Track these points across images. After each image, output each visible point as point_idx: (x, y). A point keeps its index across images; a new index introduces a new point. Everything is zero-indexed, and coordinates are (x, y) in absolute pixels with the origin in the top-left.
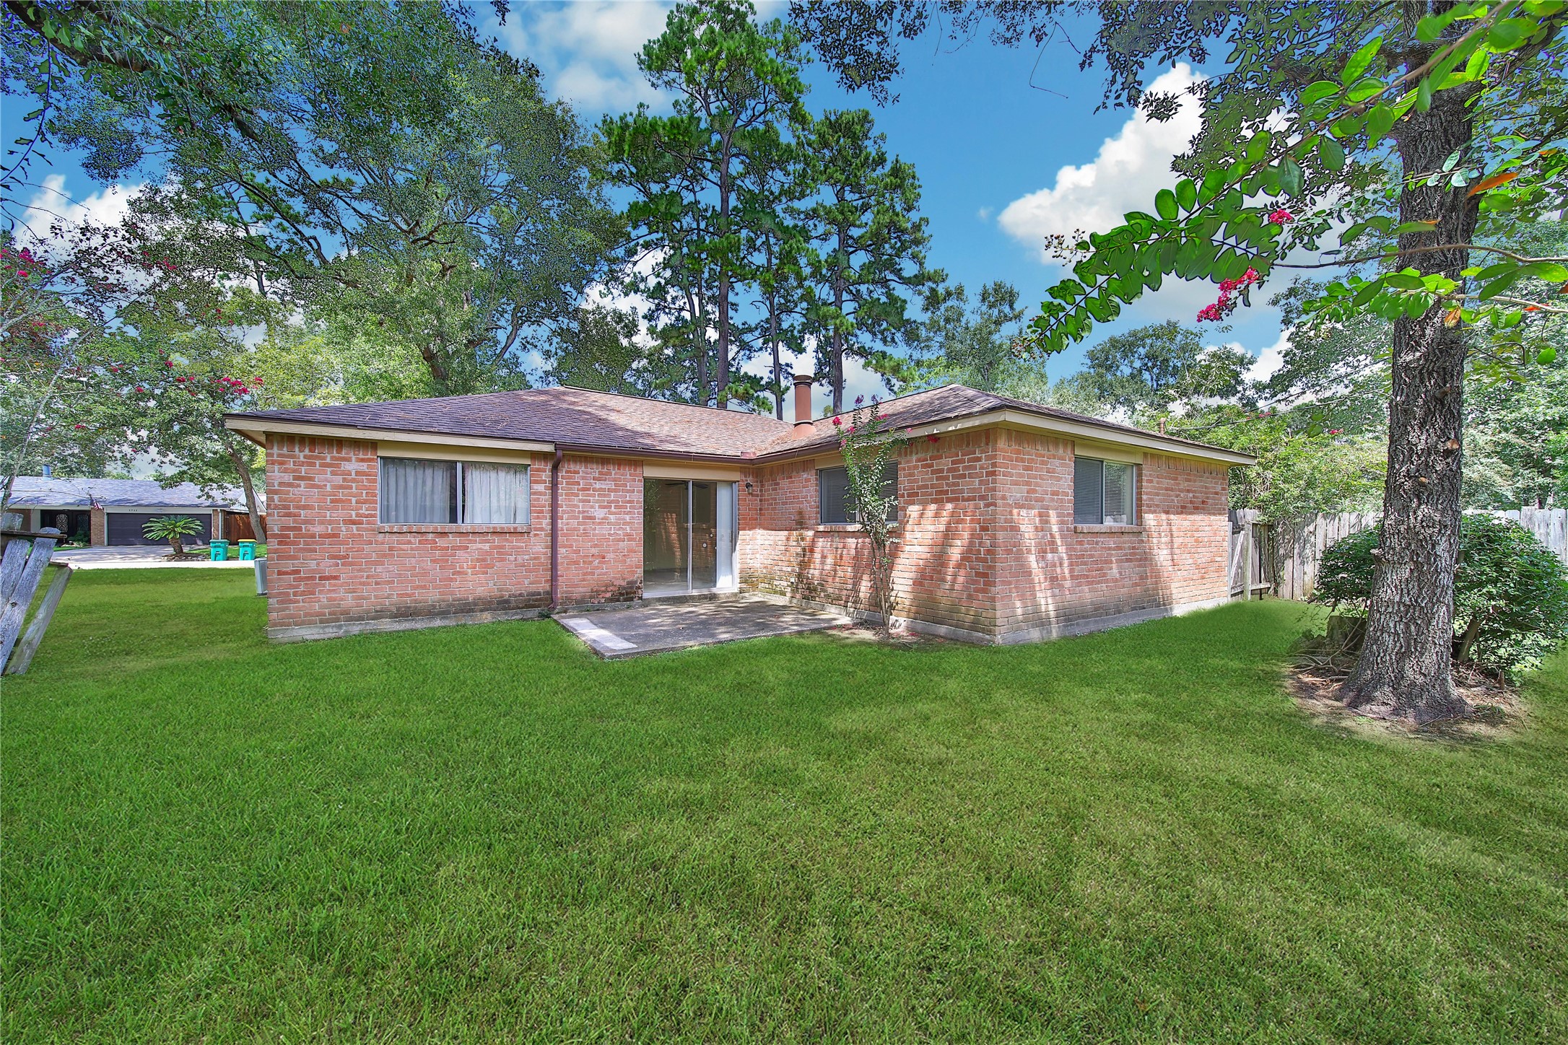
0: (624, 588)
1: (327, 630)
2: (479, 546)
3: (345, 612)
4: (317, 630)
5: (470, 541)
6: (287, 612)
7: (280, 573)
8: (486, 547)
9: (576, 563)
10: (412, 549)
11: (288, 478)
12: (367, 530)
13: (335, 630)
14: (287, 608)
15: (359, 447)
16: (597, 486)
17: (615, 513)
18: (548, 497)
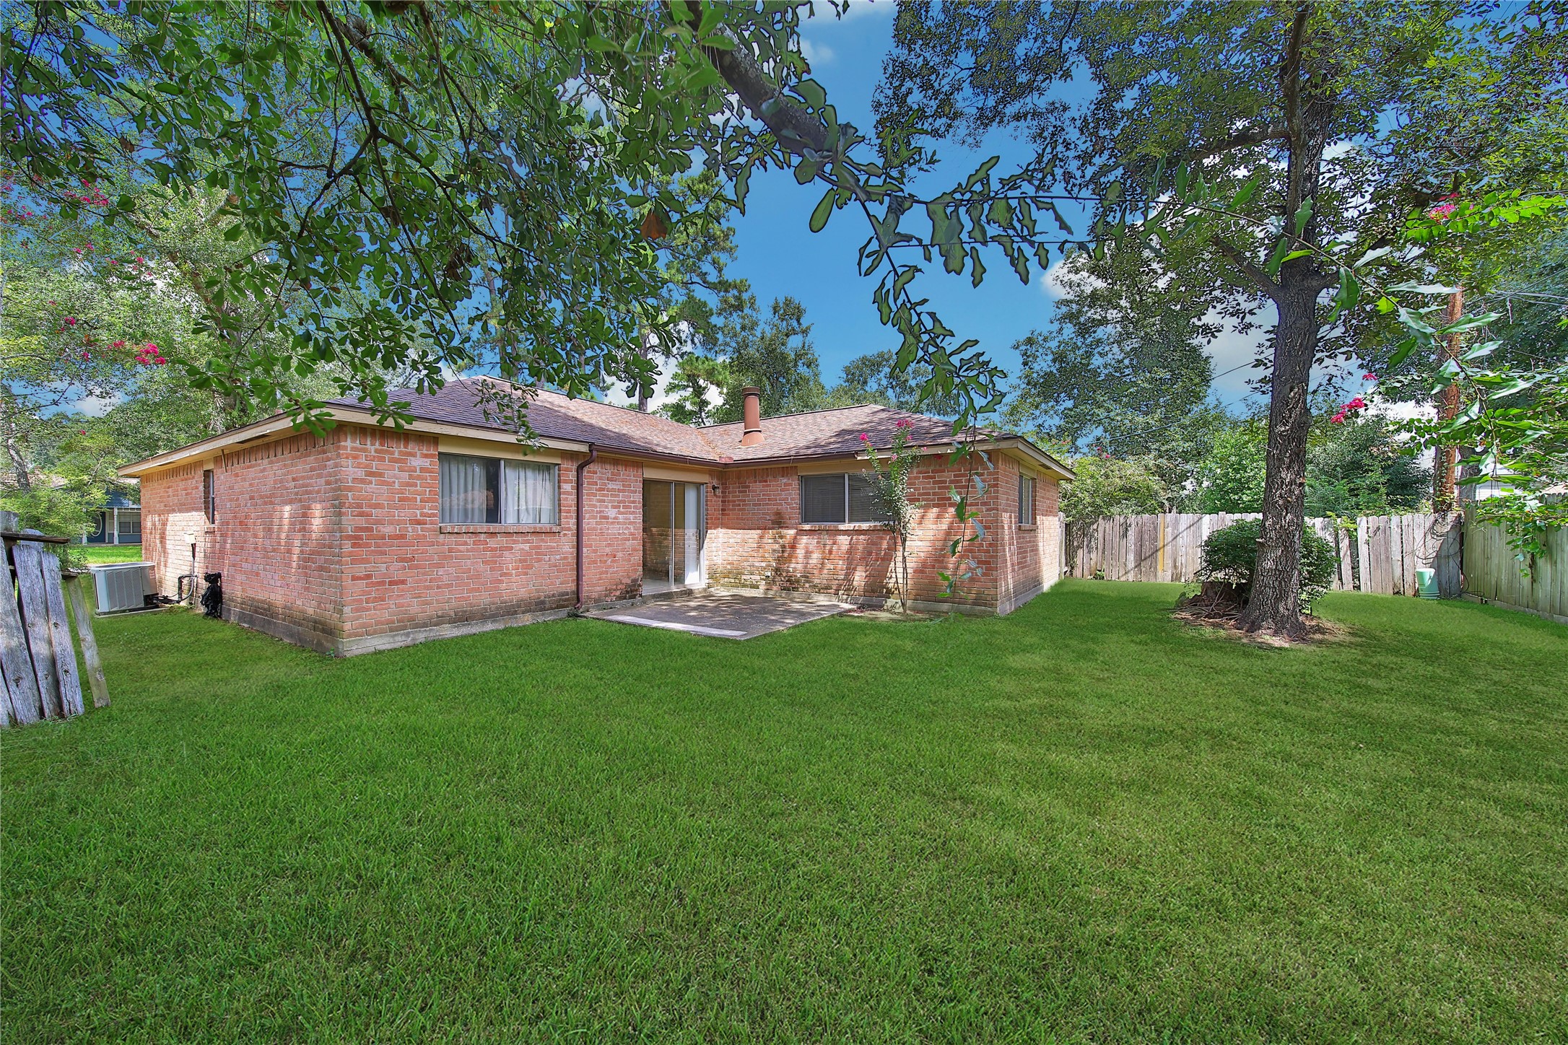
0: (630, 586)
1: (396, 638)
2: (522, 546)
3: (412, 619)
4: (387, 639)
5: (515, 542)
6: (361, 621)
7: (354, 578)
8: (526, 547)
9: (595, 562)
10: (468, 550)
11: (360, 473)
12: (429, 530)
13: (404, 638)
14: (360, 617)
15: (423, 442)
16: (610, 486)
17: (622, 513)
18: (574, 497)
